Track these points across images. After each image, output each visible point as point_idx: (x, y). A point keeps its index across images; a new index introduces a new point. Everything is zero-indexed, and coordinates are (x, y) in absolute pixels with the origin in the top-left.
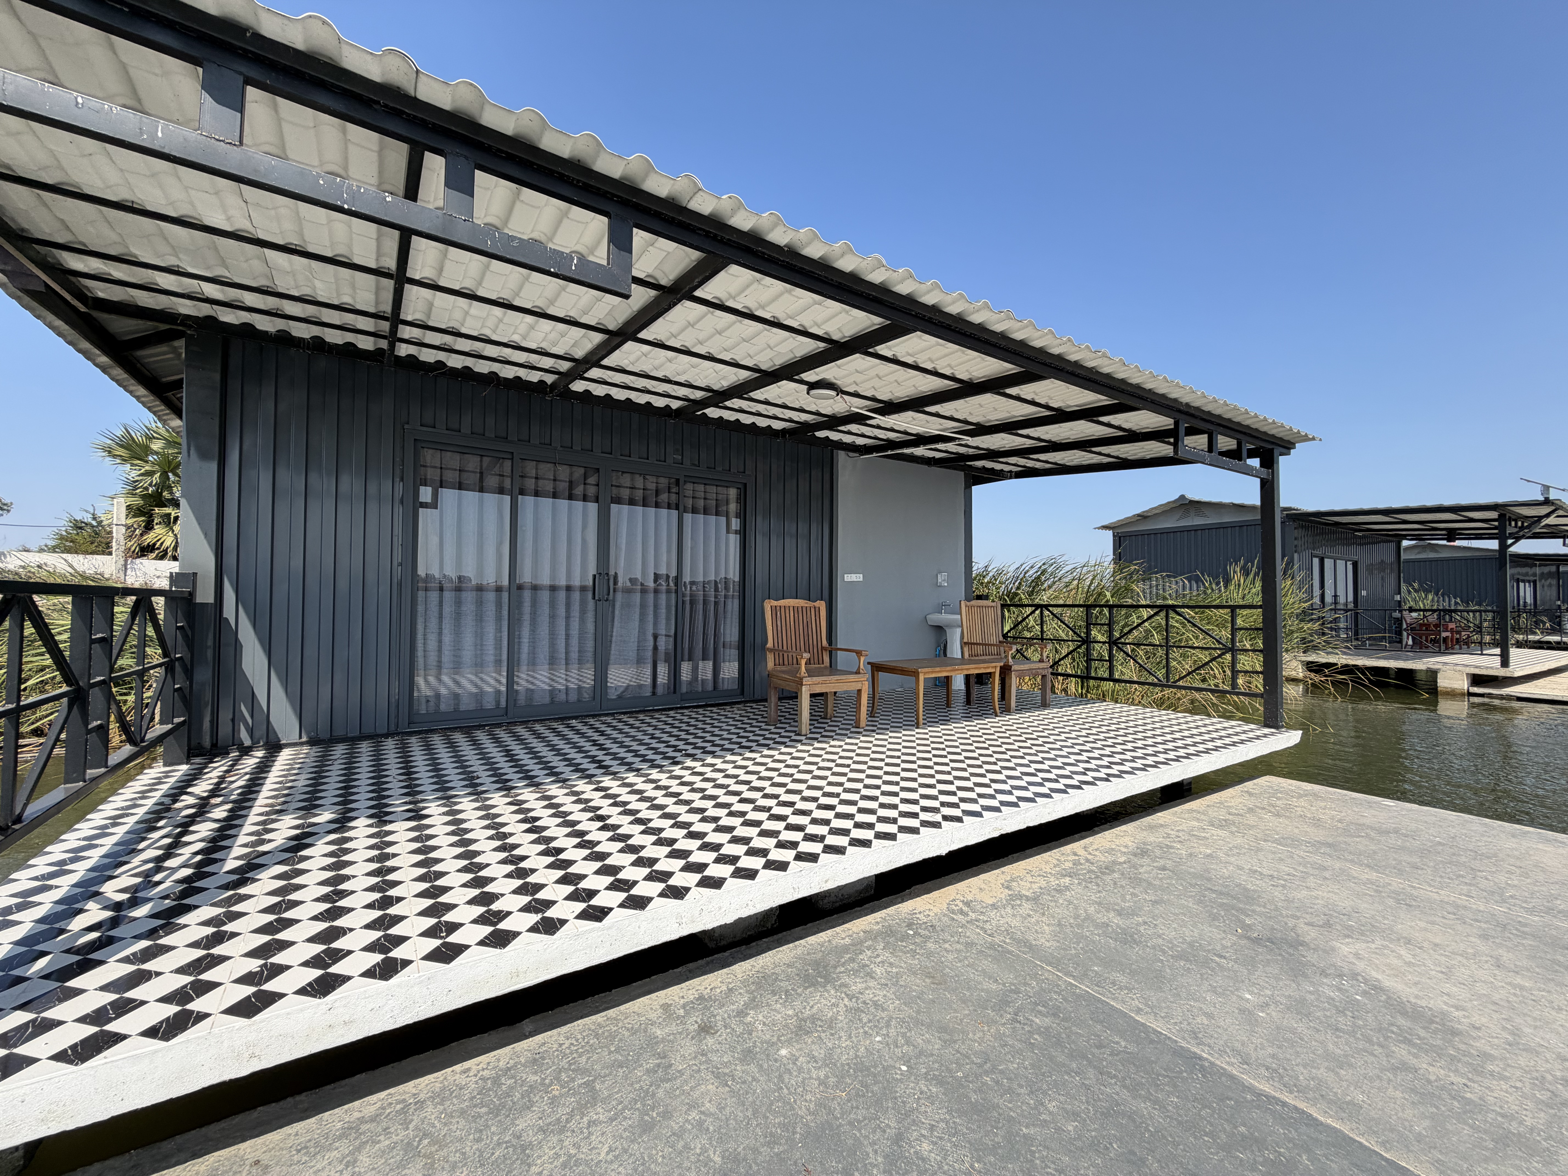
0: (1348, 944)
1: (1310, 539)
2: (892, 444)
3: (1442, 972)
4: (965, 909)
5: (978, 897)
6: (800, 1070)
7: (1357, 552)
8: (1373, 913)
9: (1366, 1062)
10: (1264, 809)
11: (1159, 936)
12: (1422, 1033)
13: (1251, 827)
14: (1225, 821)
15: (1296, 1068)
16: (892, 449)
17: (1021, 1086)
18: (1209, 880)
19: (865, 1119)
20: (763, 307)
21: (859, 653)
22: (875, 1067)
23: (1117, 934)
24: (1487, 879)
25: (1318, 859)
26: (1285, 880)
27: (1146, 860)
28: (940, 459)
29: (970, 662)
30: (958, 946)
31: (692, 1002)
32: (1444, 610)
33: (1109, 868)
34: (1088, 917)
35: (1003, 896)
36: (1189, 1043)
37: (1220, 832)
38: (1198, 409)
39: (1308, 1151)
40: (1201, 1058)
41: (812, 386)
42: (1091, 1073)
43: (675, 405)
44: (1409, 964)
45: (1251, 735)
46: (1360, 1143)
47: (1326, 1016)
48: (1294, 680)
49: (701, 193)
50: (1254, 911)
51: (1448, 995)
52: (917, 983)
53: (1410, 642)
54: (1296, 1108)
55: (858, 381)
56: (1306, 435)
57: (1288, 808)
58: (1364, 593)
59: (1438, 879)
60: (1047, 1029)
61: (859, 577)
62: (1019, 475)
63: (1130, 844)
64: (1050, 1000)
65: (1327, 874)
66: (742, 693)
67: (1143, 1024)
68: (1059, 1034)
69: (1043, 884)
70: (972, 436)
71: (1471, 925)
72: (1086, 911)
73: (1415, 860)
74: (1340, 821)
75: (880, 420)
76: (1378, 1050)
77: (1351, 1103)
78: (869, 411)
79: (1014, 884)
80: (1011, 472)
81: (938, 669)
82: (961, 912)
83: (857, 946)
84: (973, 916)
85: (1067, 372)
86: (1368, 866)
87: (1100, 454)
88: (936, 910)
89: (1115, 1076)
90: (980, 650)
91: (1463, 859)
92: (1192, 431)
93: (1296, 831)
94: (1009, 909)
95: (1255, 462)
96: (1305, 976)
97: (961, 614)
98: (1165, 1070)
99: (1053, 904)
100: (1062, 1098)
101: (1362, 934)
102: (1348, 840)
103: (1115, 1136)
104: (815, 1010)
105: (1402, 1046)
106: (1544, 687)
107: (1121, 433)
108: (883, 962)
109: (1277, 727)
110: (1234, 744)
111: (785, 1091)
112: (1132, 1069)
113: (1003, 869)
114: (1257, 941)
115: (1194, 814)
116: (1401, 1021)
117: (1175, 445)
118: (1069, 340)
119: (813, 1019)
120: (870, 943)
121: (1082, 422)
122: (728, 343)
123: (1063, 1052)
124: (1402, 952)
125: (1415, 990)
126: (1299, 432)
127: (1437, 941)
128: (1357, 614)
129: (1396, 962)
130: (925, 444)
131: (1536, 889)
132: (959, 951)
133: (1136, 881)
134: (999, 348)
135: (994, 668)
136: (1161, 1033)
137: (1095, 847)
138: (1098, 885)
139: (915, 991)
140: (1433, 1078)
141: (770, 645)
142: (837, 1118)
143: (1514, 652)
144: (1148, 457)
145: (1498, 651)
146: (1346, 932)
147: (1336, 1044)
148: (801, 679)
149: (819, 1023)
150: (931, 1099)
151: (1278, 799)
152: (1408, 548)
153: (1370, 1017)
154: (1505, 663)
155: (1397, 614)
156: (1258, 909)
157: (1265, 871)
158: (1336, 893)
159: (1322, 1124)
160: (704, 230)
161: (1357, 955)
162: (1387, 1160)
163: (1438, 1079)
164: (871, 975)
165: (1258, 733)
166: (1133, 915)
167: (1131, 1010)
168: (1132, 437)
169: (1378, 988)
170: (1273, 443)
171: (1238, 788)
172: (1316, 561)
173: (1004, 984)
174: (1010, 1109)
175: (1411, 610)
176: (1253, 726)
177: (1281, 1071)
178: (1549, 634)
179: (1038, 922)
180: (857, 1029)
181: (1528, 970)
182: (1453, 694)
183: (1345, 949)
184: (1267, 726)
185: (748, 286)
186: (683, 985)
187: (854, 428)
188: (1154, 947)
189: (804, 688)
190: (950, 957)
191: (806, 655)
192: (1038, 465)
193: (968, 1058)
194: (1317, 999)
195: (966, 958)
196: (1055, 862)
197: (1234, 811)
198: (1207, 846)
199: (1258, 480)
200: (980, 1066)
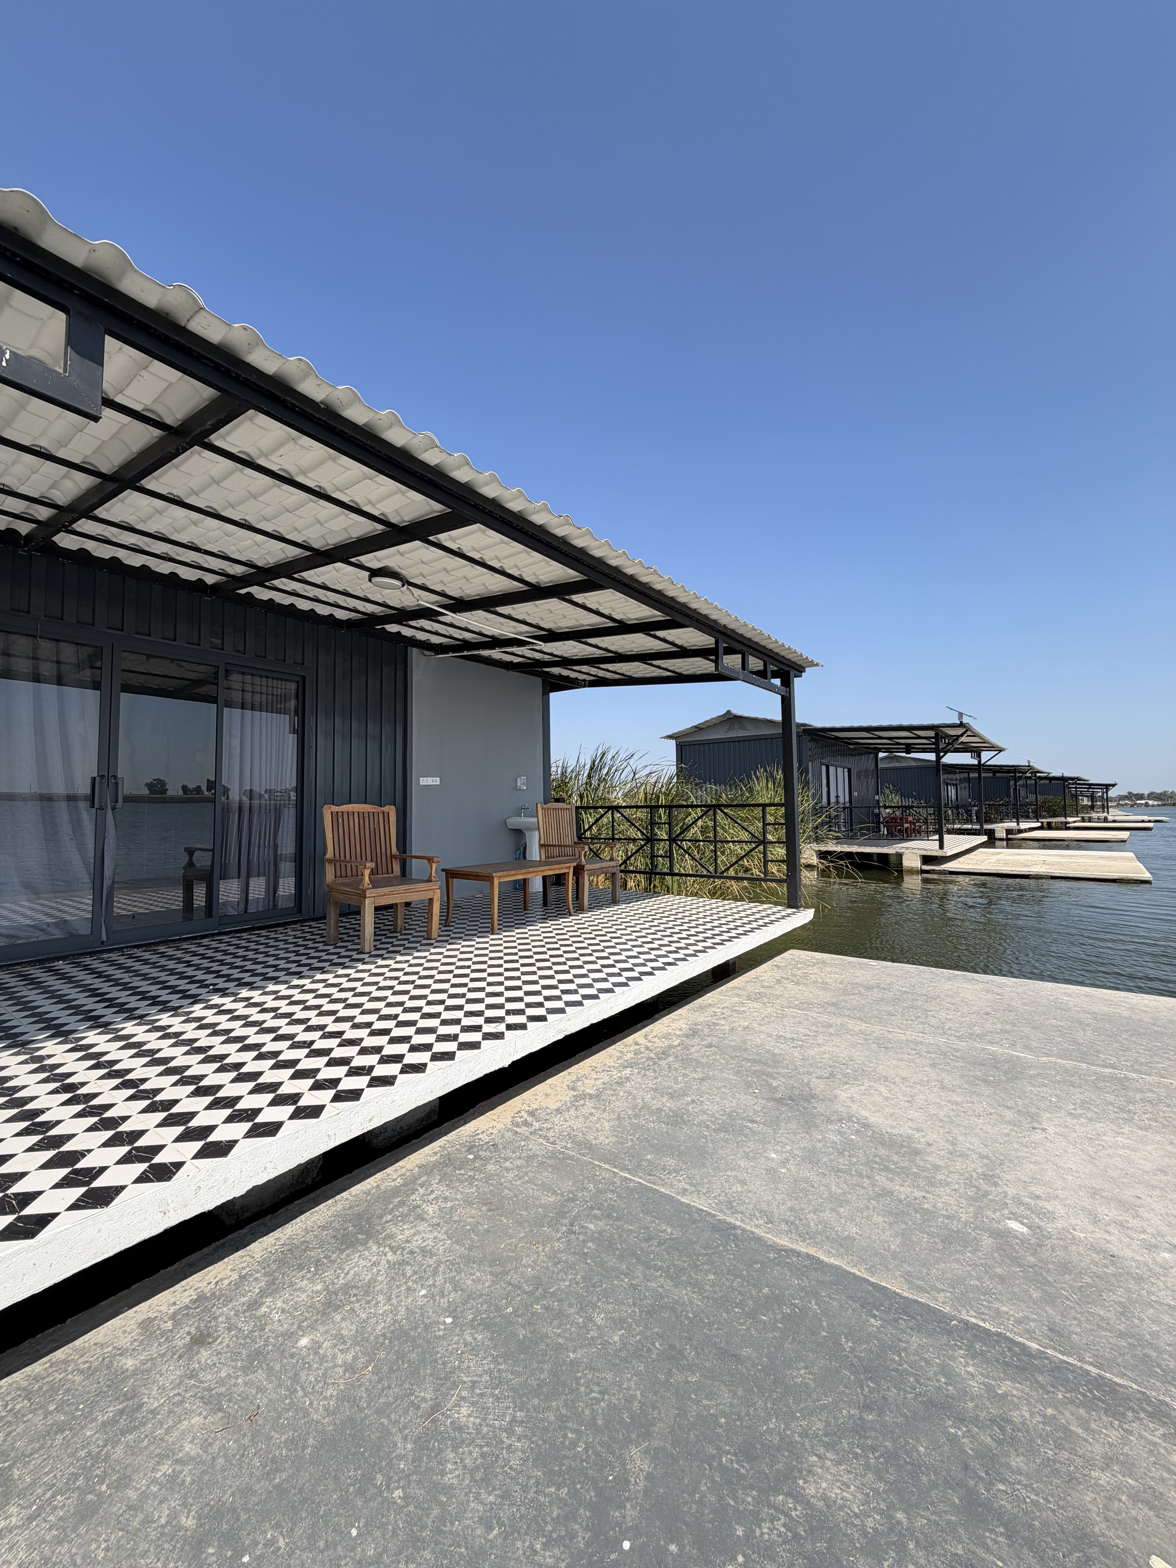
0: (846, 1090)
1: (820, 751)
2: (466, 645)
3: (908, 1101)
4: (530, 1119)
5: (544, 1105)
6: (323, 1359)
7: (851, 762)
8: (863, 1058)
9: (858, 1195)
10: (788, 979)
11: (705, 1112)
12: (895, 1158)
13: (778, 997)
14: (760, 994)
15: (809, 1216)
16: (468, 650)
17: (571, 1305)
18: (746, 1050)
19: (396, 1399)
20: (304, 474)
21: (430, 860)
22: (416, 1328)
23: (669, 1117)
24: (934, 1017)
25: (825, 1018)
26: (803, 1041)
27: (697, 1040)
28: (518, 663)
29: (546, 863)
30: (519, 1162)
31: (187, 1307)
32: (905, 807)
33: (664, 1053)
34: (645, 1106)
35: (568, 1099)
36: (725, 1214)
37: (755, 1005)
38: (733, 631)
39: (816, 1295)
40: (735, 1227)
41: (375, 573)
42: (639, 1270)
43: (210, 579)
44: (887, 1099)
45: (778, 915)
46: (854, 1274)
47: (830, 1160)
48: (809, 867)
49: (202, 312)
50: (779, 1073)
51: (912, 1120)
52: (471, 1214)
53: (886, 833)
54: (808, 1255)
55: (425, 573)
56: (812, 661)
57: (805, 976)
58: (856, 794)
59: (905, 1022)
60: (600, 1233)
61: (434, 781)
62: (592, 684)
63: (684, 1026)
64: (606, 1200)
65: (832, 1030)
66: (300, 911)
67: (688, 1206)
68: (611, 1235)
69: (606, 1078)
70: (545, 642)
71: (926, 1057)
72: (643, 1099)
73: (890, 1008)
74: (841, 983)
75: (450, 617)
76: (866, 1182)
77: (848, 1238)
78: (440, 606)
79: (579, 1083)
80: (584, 680)
81: (513, 872)
82: (526, 1123)
83: (410, 1184)
84: (536, 1125)
85: (624, 584)
86: (860, 1019)
87: (659, 667)
88: (500, 1126)
89: (661, 1268)
90: (556, 851)
91: (920, 1003)
92: (729, 651)
93: (811, 995)
94: (572, 1112)
95: (777, 682)
96: (816, 1126)
97: (537, 817)
98: (705, 1249)
99: (613, 1098)
100: (610, 1307)
101: (856, 1079)
102: (847, 998)
103: (657, 1333)
104: (350, 1277)
105: (882, 1173)
106: (963, 863)
107: (675, 649)
108: (437, 1198)
109: (797, 908)
110: (765, 925)
111: (300, 1393)
112: (676, 1254)
113: (569, 1070)
114: (779, 1101)
115: (736, 991)
116: (882, 1152)
117: (716, 662)
118: (624, 553)
119: (347, 1288)
120: (424, 1178)
121: (640, 634)
122: (268, 511)
123: (614, 1254)
124: (882, 1090)
125: (890, 1121)
126: (807, 658)
127: (904, 1075)
128: (851, 810)
129: (879, 1099)
130: (500, 647)
131: (963, 1019)
132: (519, 1168)
133: (687, 1061)
134: (560, 552)
135: (568, 869)
136: (702, 1210)
137: (654, 1034)
138: (655, 1071)
139: (469, 1224)
140: (903, 1197)
141: (329, 854)
142: (361, 1410)
143: (946, 837)
144: (698, 673)
145: (937, 837)
146: (845, 1080)
147: (837, 1185)
148: (364, 891)
149: (354, 1291)
150: (474, 1350)
151: (799, 969)
152: (883, 759)
153: (861, 1153)
154: (941, 847)
155: (876, 811)
156: (782, 1071)
157: (788, 1036)
158: (838, 1046)
159: (827, 1265)
160: (212, 361)
161: (852, 1099)
162: (872, 1284)
163: (907, 1197)
164: (421, 1218)
165: (784, 913)
166: (683, 1095)
167: (678, 1193)
168: (684, 653)
169: (866, 1126)
170: (789, 666)
171: (769, 963)
172: (824, 768)
173: (562, 1195)
174: (559, 1335)
175: (886, 807)
176: (780, 908)
177: (797, 1222)
178: (965, 823)
179: (599, 1119)
180: (398, 1287)
181: (960, 1087)
182: (912, 871)
183: (844, 1095)
184: (790, 907)
185: (282, 445)
186: (177, 1287)
187: (423, 623)
188: (699, 1124)
189: (367, 901)
190: (510, 1176)
191: (372, 865)
192: (609, 675)
193: (519, 1288)
194: (824, 1145)
195: (526, 1173)
196: (618, 1054)
197: (766, 984)
198: (745, 1019)
199: (780, 697)
200: (531, 1294)
